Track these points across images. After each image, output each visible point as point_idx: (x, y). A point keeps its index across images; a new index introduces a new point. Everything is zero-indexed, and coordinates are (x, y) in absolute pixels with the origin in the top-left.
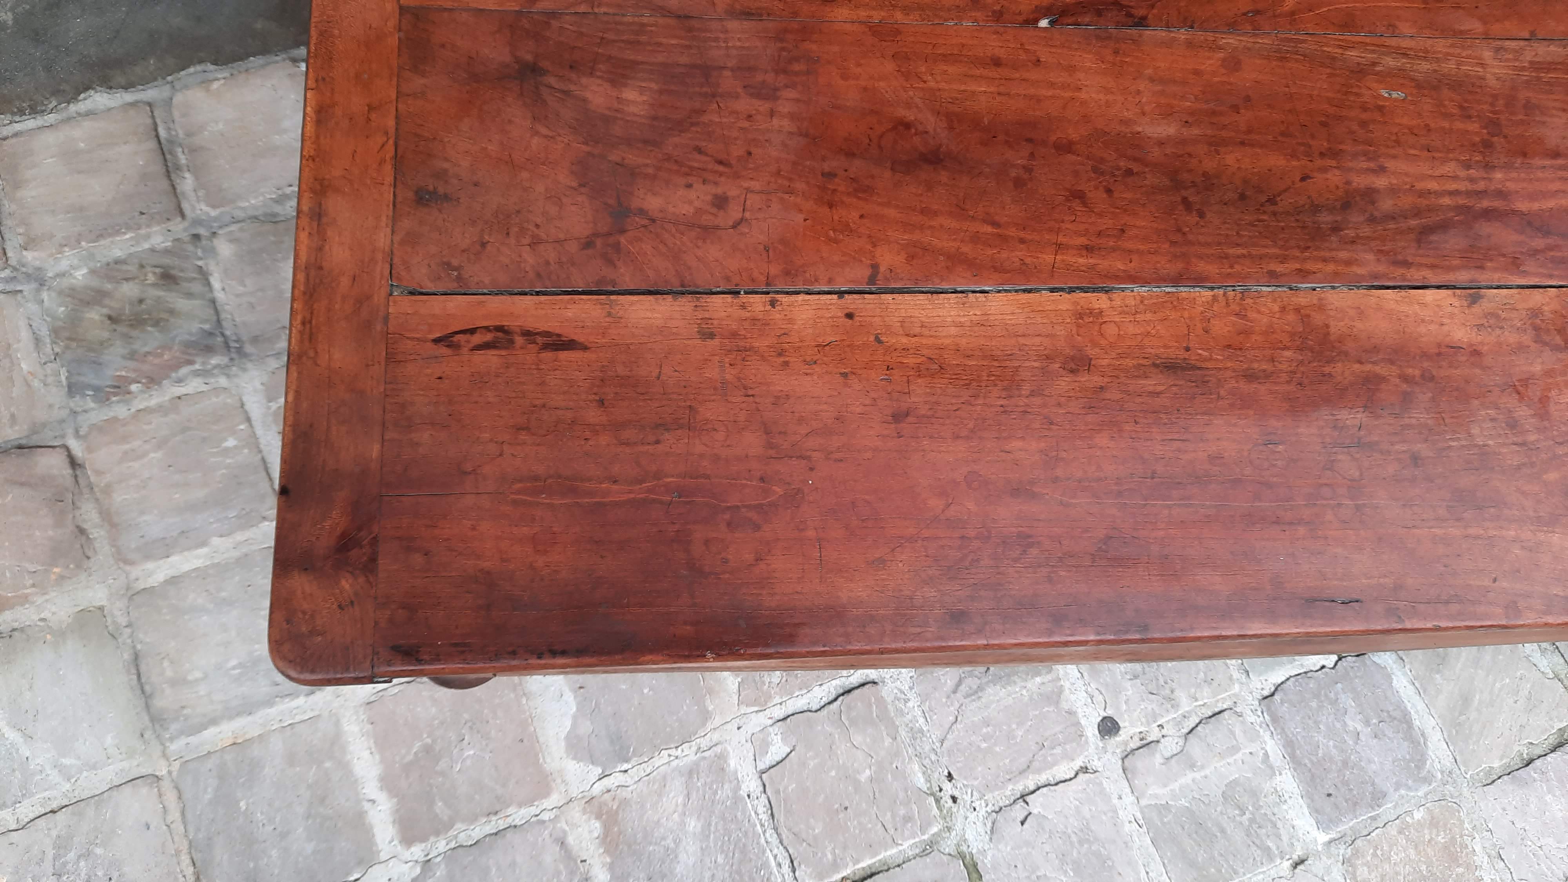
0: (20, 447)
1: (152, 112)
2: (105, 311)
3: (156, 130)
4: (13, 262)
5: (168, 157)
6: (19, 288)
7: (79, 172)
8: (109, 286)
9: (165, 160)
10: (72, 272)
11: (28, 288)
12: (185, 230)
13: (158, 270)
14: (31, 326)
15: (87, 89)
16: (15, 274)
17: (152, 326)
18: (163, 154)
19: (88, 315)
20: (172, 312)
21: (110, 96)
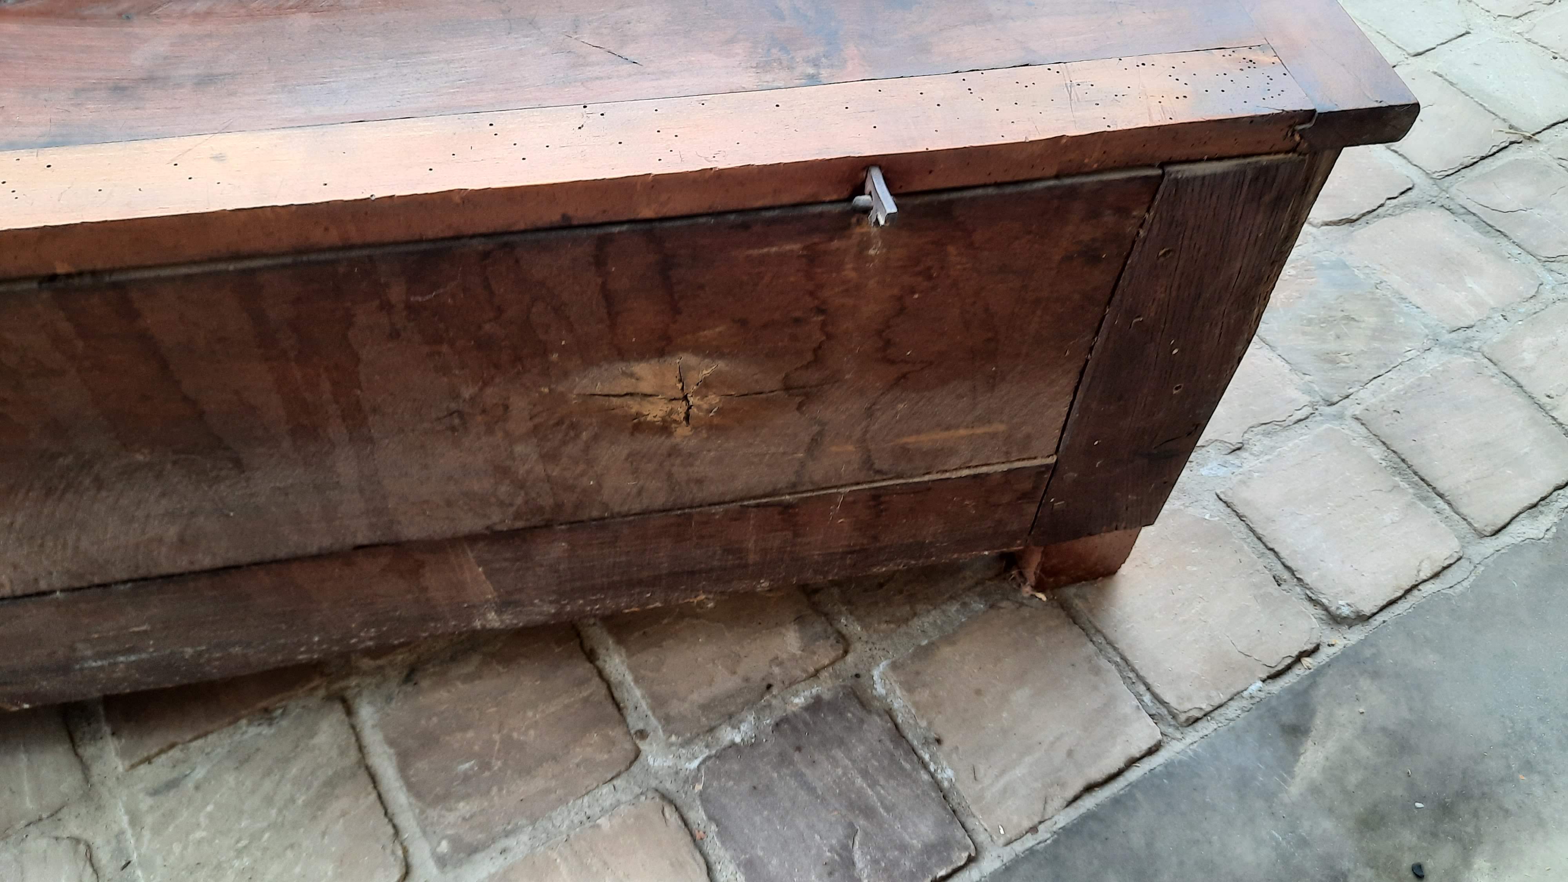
0: (1351, 221)
1: (1470, 524)
2: (1363, 325)
3: (1449, 504)
4: (1479, 356)
5: (1416, 478)
6: (1454, 335)
7: (1487, 443)
8: (1376, 345)
9: (1416, 473)
10: (1419, 353)
11: (1446, 337)
12: (1345, 408)
13: (1343, 365)
14: (1418, 308)
15: (1556, 538)
16: (1468, 345)
17: (1311, 319)
18: (1423, 480)
19: (1375, 319)
20: (1304, 333)
21: (1526, 536)
